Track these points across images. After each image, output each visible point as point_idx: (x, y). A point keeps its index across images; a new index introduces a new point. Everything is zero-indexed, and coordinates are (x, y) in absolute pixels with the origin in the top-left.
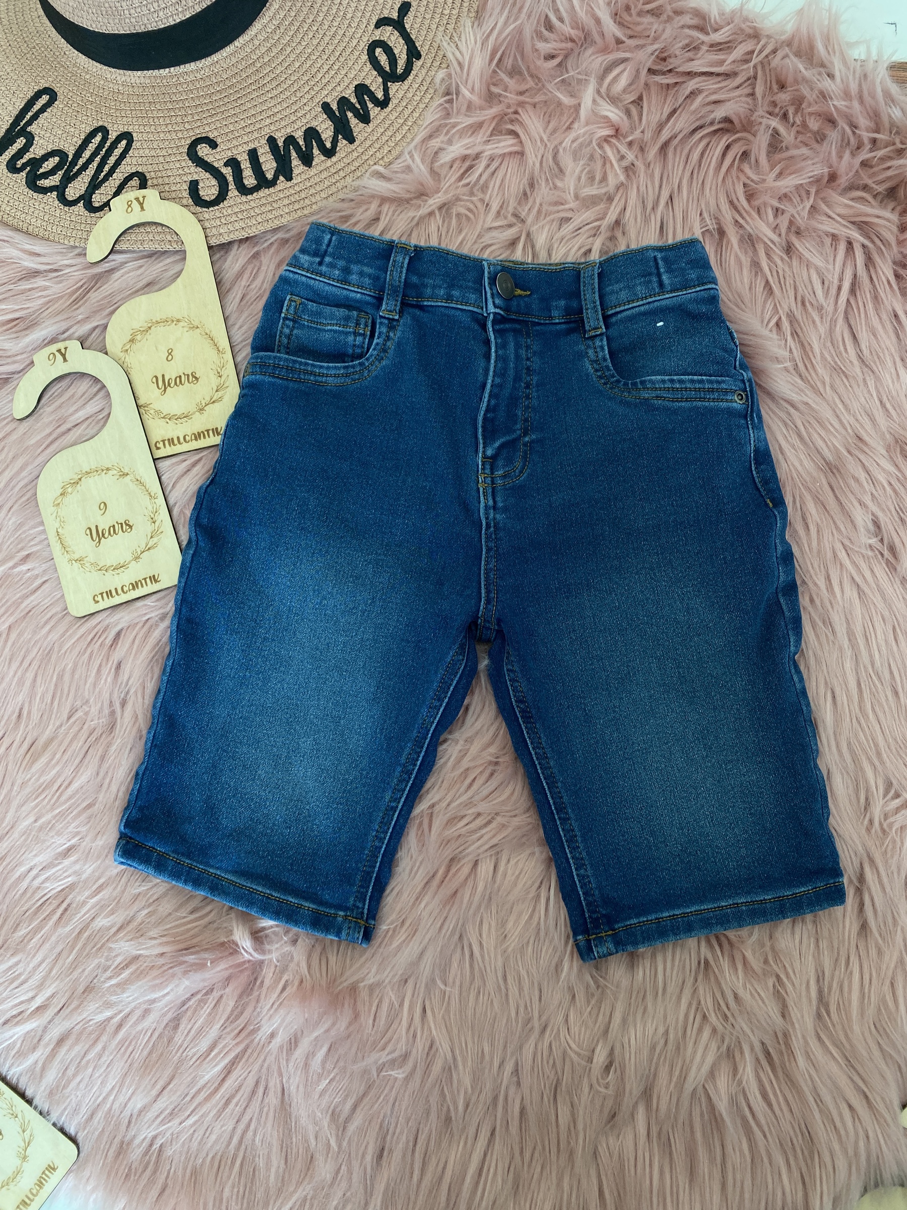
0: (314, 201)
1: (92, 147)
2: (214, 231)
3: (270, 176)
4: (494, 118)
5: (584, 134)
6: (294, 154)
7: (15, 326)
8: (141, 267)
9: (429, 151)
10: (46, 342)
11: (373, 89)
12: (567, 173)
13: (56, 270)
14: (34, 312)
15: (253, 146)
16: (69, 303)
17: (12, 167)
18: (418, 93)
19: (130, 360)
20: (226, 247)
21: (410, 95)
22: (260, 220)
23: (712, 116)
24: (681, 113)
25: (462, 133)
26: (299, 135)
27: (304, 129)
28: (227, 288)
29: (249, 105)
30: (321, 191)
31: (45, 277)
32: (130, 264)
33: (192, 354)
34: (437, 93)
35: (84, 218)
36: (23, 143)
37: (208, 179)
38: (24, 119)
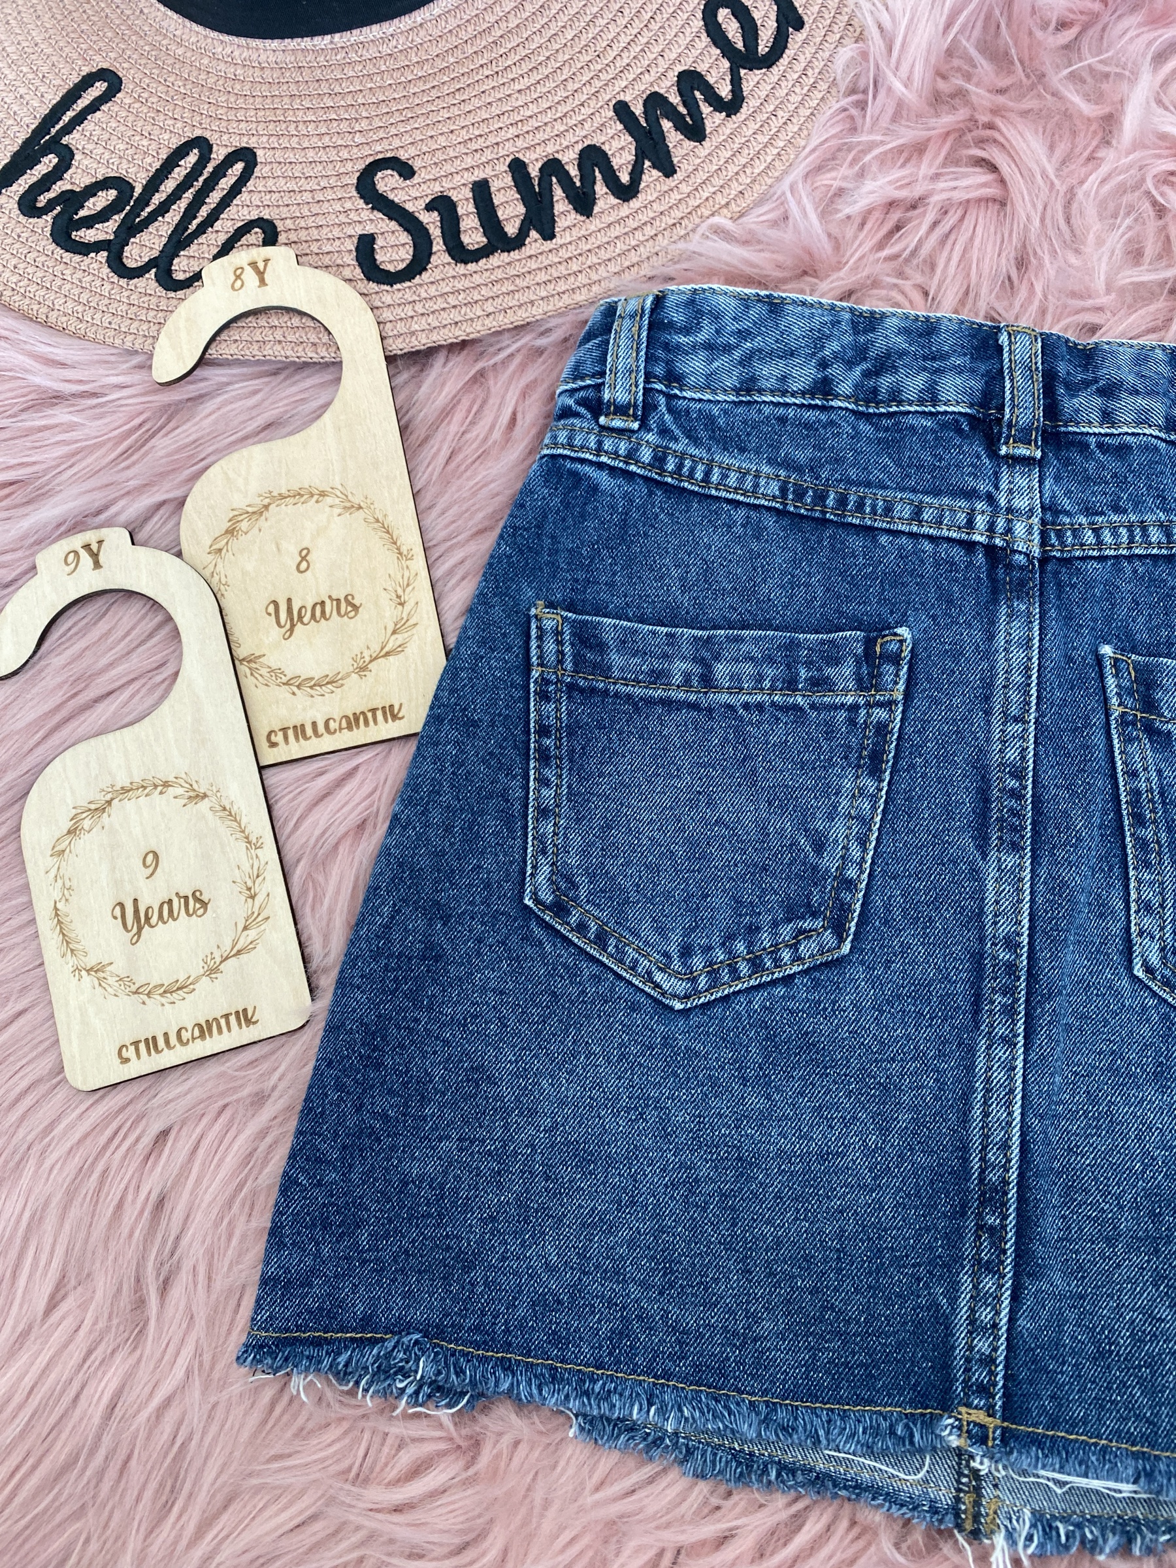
0: (595, 277)
1: (179, 174)
2: (401, 327)
3: (511, 229)
4: (948, 134)
5: (1128, 166)
6: (558, 193)
8: (255, 392)
9: (818, 194)
10: (63, 529)
11: (711, 80)
12: (1091, 238)
13: (94, 395)
14: (46, 471)
15: (484, 176)
16: (113, 456)
17: (29, 206)
18: (797, 90)
19: (229, 570)
20: (421, 358)
21: (780, 93)
22: (491, 309)
25: (883, 161)
26: (570, 160)
27: (580, 147)
28: (422, 437)
29: (476, 102)
30: (609, 260)
31: (73, 405)
32: (237, 386)
33: (348, 560)
34: (834, 91)
35: (154, 300)
36: (52, 165)
37: (393, 232)
38: (57, 123)
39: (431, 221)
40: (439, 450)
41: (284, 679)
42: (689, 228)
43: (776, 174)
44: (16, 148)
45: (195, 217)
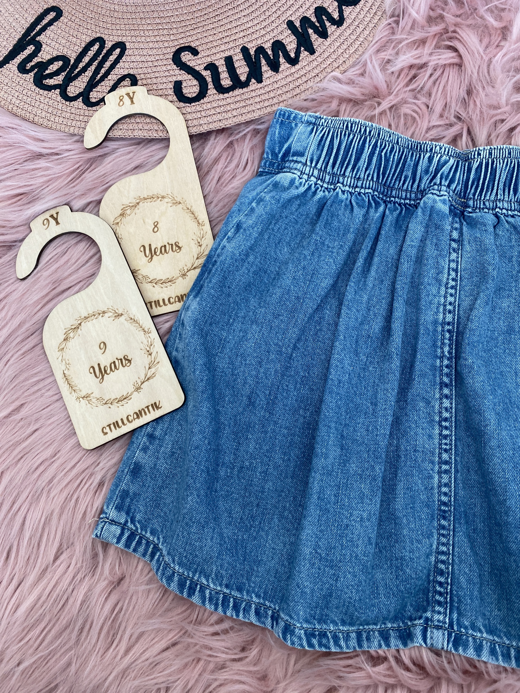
0: (281, 100)
1: (90, 54)
2: (195, 122)
3: (243, 78)
4: (435, 35)
6: (263, 62)
7: (19, 200)
8: (130, 152)
11: (330, 11)
12: (499, 81)
13: (57, 154)
14: (37, 189)
15: (230, 54)
16: (66, 182)
17: (22, 69)
18: (368, 15)
19: (121, 232)
20: (204, 136)
21: (361, 17)
22: (236, 114)
25: (407, 47)
26: (268, 46)
27: (272, 41)
28: (206, 172)
29: (225, 21)
30: (287, 92)
31: (48, 159)
32: (121, 150)
33: (176, 226)
34: (384, 15)
35: (82, 111)
36: (32, 50)
37: (190, 80)
38: (34, 31)
39: (207, 74)
40: (214, 177)
41: (149, 280)
42: (322, 78)
43: (360, 53)
44: (15, 42)
45: (99, 74)
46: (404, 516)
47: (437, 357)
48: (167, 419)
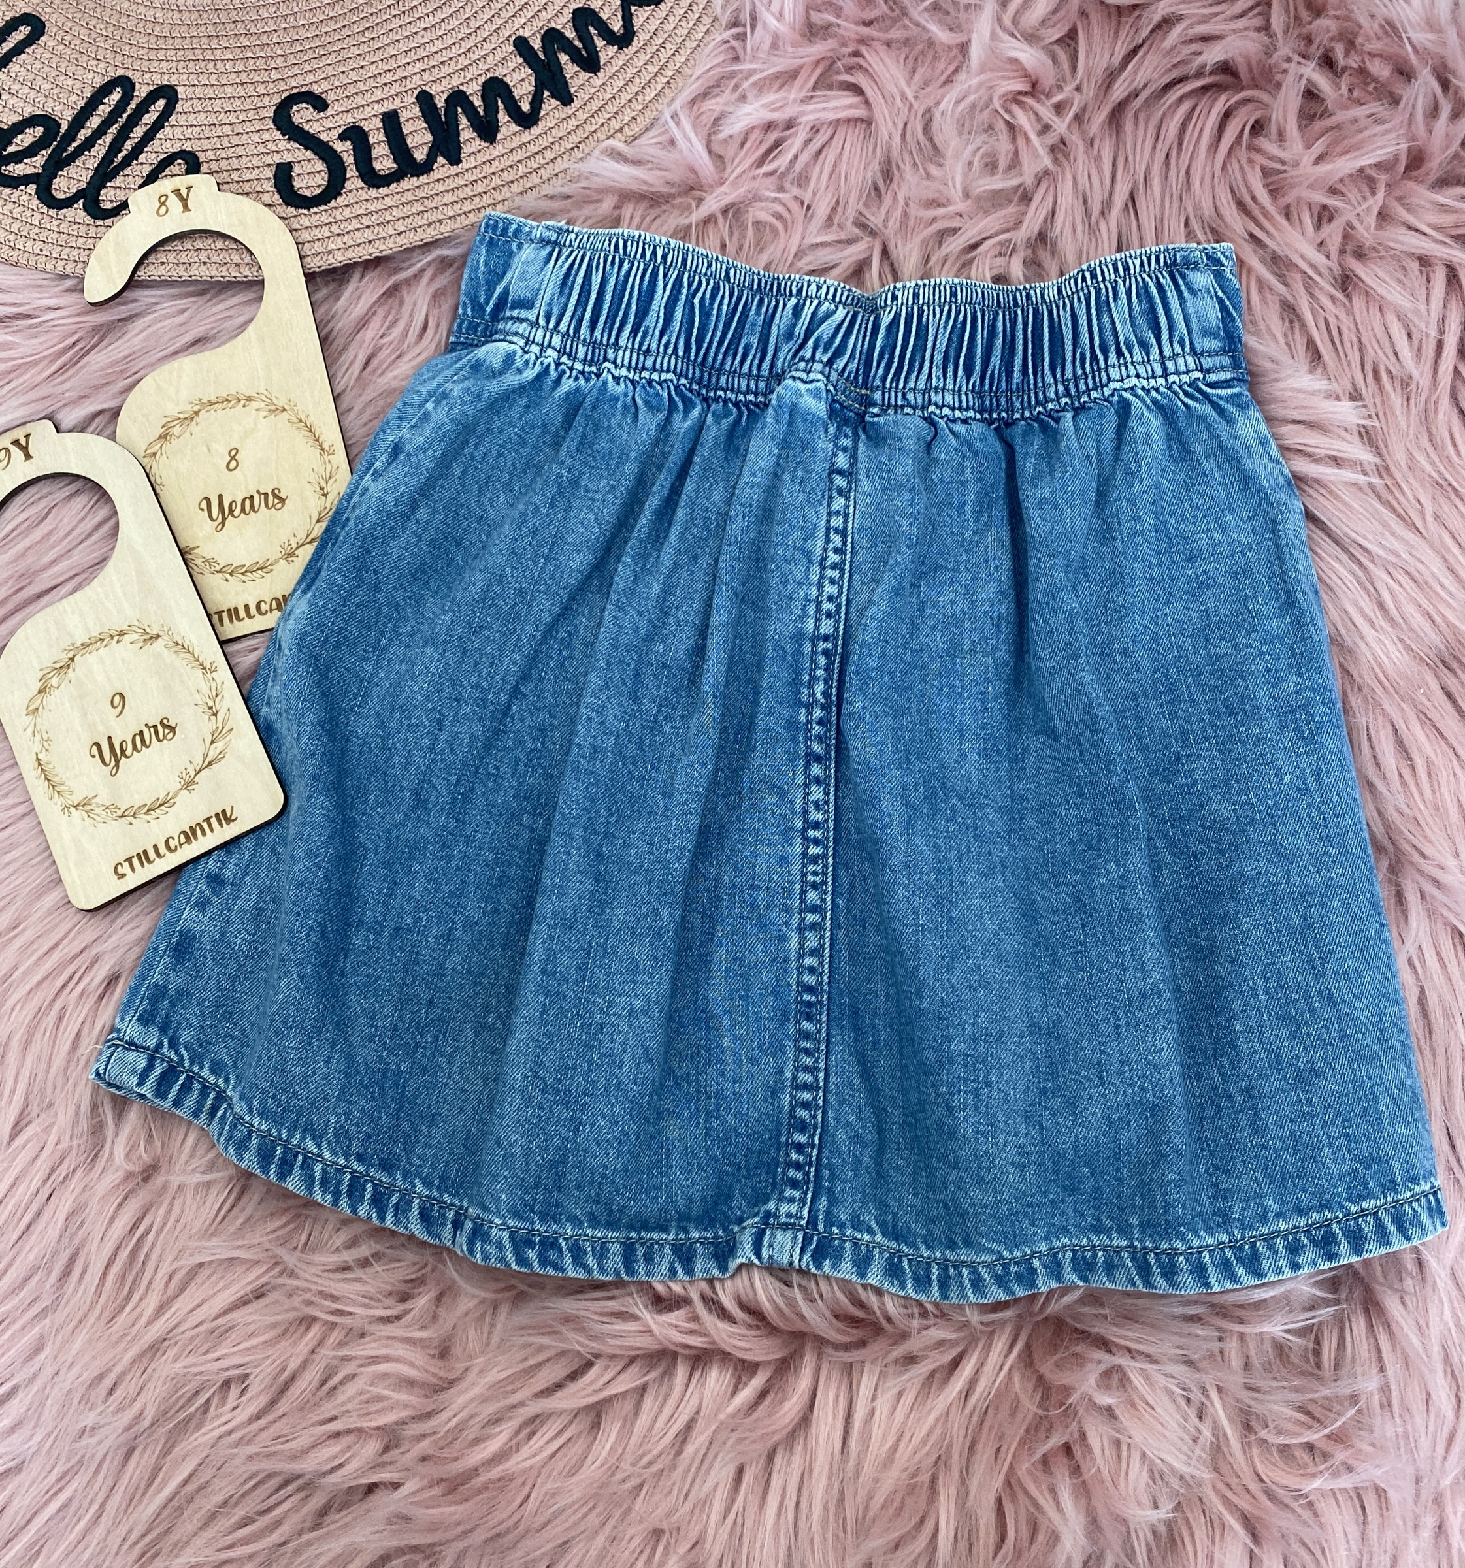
0: (500, 198)
2: (318, 247)
3: (420, 156)
4: (818, 62)
5: (979, 86)
6: (464, 122)
8: (184, 311)
9: (704, 117)
11: (605, 17)
12: (949, 153)
13: (28, 317)
15: (392, 107)
16: (48, 372)
18: (683, 24)
20: (338, 275)
21: (668, 27)
22: (402, 228)
23: (1200, 60)
24: (1146, 54)
25: (761, 87)
26: (473, 90)
27: (483, 79)
28: (341, 346)
29: (385, 40)
30: (513, 182)
31: (10, 326)
32: (166, 305)
33: (274, 457)
34: (716, 25)
35: (83, 228)
37: (309, 161)
39: (344, 149)
40: (356, 357)
41: (218, 568)
42: (586, 152)
45: (120, 151)
46: (725, 1013)
47: (801, 704)
48: (247, 843)
